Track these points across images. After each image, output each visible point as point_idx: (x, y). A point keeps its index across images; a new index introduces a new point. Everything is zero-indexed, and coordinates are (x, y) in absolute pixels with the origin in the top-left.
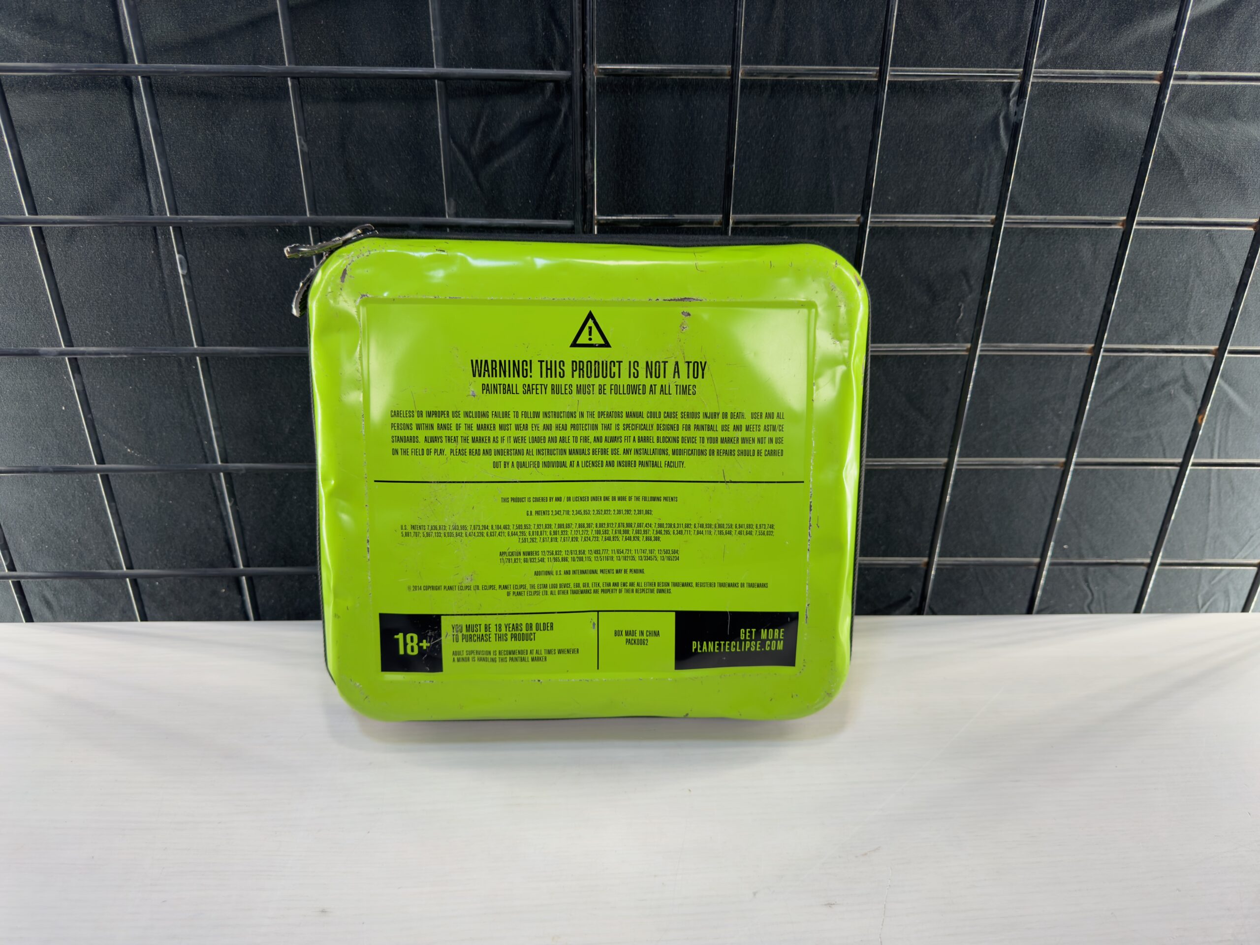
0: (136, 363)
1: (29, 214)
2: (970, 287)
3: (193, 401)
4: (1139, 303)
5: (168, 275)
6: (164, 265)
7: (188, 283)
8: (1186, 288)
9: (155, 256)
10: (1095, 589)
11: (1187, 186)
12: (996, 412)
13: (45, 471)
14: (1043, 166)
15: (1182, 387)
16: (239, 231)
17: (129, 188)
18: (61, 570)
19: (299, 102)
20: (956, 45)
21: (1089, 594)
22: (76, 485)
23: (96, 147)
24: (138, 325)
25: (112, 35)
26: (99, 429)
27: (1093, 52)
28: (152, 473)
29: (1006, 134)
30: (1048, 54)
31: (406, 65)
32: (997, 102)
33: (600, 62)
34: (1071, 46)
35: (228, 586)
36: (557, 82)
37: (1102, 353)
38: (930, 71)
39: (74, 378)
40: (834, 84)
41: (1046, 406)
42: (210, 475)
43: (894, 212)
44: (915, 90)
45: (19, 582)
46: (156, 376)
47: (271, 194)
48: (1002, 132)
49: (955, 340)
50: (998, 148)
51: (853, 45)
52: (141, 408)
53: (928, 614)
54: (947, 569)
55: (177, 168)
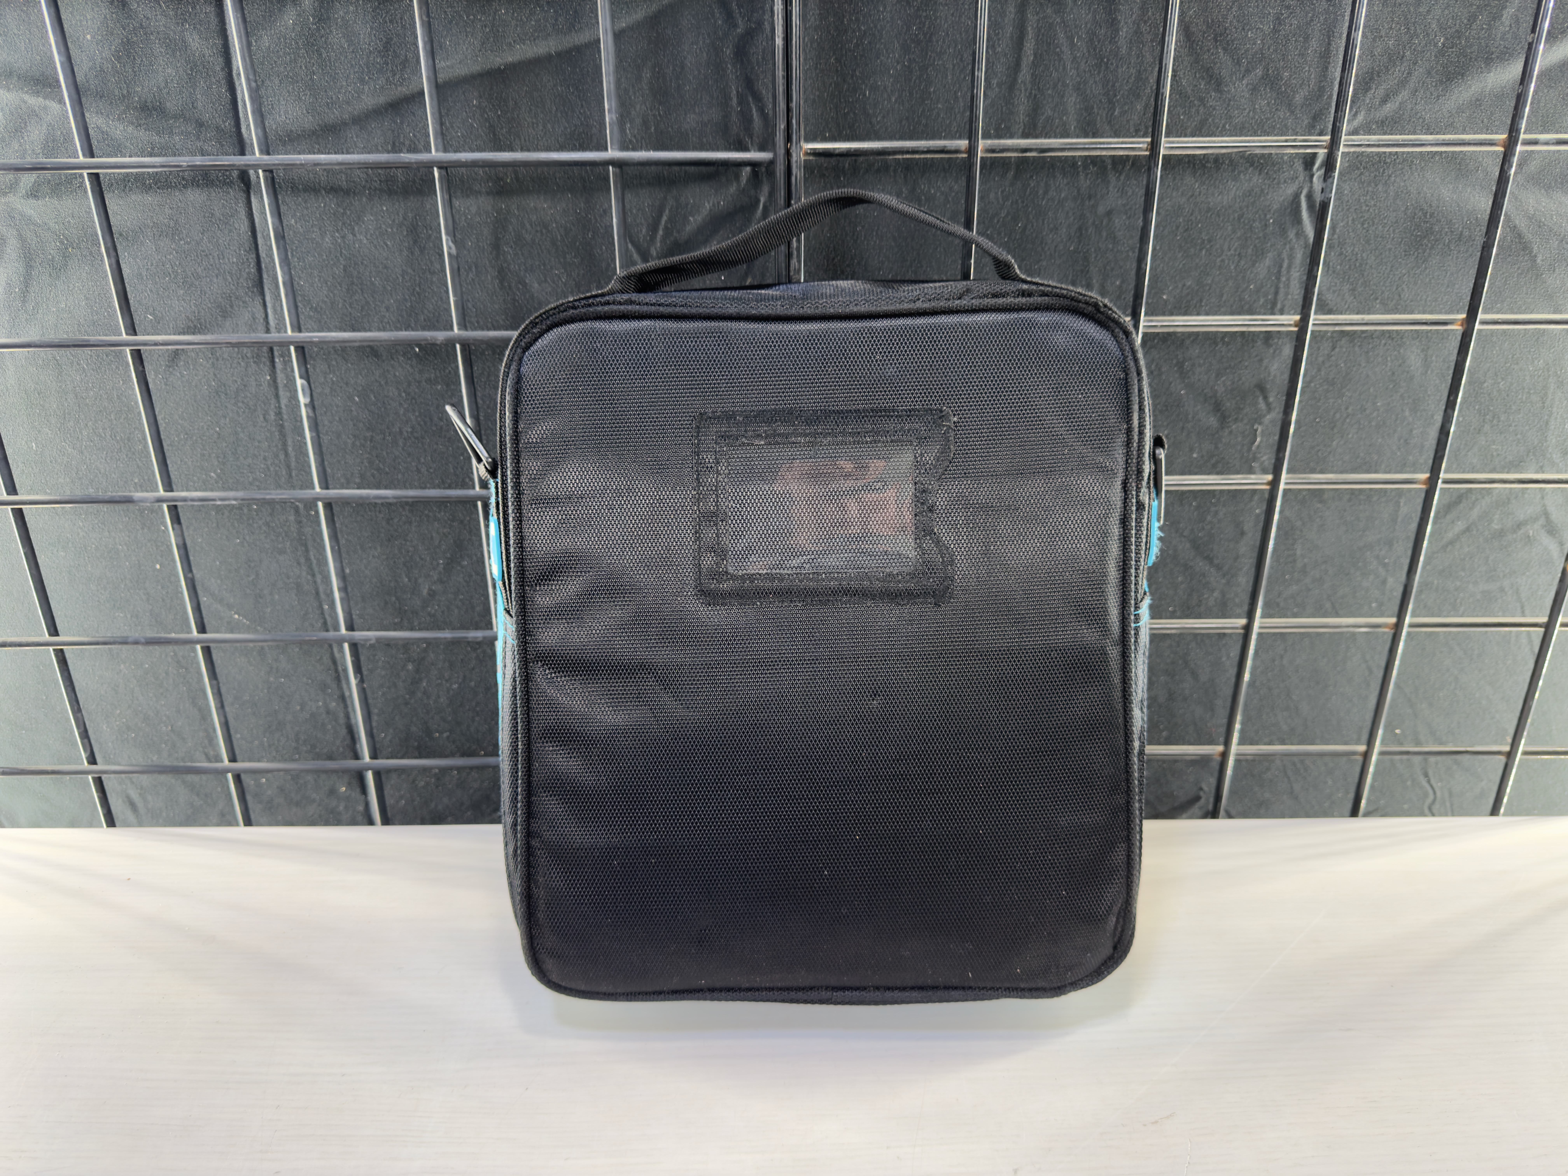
0: (246, 511)
1: (127, 334)
2: (1268, 404)
3: (312, 557)
4: (1484, 421)
5: (286, 406)
6: (281, 393)
7: (311, 414)
8: (1543, 403)
9: (271, 382)
10: (1437, 785)
11: (1542, 274)
12: (1306, 560)
13: (136, 643)
14: (1357, 254)
15: (1543, 526)
16: (371, 351)
17: (243, 302)
18: (150, 763)
19: (447, 197)
20: (1245, 109)
21: (1430, 792)
22: (170, 660)
23: (206, 255)
24: (249, 466)
25: (228, 124)
26: (200, 592)
27: (1416, 114)
28: (260, 644)
29: (1310, 216)
30: (1360, 118)
31: (574, 149)
32: (1297, 178)
33: (807, 140)
34: (1389, 108)
35: (349, 784)
36: (754, 165)
37: (1440, 484)
38: (1214, 142)
39: (173, 529)
40: (1094, 160)
41: (1368, 553)
42: (331, 646)
43: (1172, 314)
44: (1194, 165)
45: (100, 779)
46: (269, 526)
47: (411, 306)
48: (1305, 214)
49: (1251, 471)
50: (1300, 234)
51: (1116, 113)
52: (249, 566)
53: (1223, 818)
54: (1247, 760)
55: (300, 278)
